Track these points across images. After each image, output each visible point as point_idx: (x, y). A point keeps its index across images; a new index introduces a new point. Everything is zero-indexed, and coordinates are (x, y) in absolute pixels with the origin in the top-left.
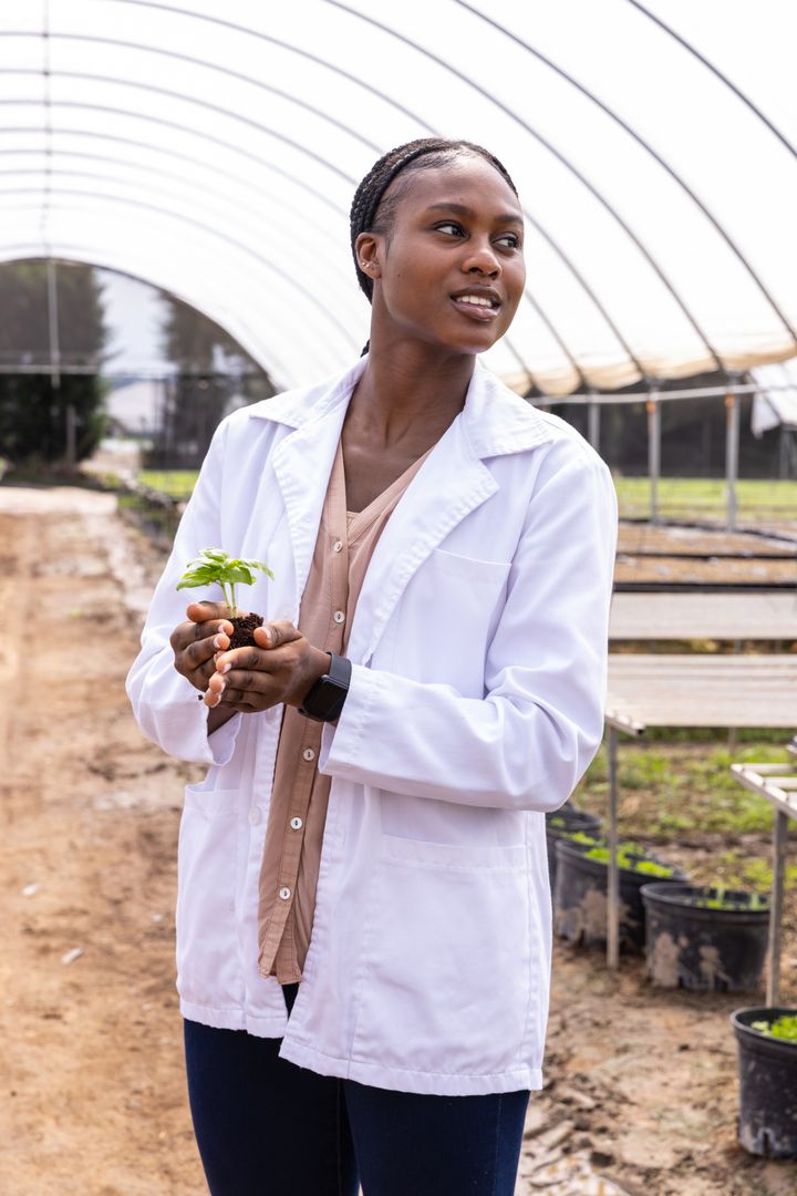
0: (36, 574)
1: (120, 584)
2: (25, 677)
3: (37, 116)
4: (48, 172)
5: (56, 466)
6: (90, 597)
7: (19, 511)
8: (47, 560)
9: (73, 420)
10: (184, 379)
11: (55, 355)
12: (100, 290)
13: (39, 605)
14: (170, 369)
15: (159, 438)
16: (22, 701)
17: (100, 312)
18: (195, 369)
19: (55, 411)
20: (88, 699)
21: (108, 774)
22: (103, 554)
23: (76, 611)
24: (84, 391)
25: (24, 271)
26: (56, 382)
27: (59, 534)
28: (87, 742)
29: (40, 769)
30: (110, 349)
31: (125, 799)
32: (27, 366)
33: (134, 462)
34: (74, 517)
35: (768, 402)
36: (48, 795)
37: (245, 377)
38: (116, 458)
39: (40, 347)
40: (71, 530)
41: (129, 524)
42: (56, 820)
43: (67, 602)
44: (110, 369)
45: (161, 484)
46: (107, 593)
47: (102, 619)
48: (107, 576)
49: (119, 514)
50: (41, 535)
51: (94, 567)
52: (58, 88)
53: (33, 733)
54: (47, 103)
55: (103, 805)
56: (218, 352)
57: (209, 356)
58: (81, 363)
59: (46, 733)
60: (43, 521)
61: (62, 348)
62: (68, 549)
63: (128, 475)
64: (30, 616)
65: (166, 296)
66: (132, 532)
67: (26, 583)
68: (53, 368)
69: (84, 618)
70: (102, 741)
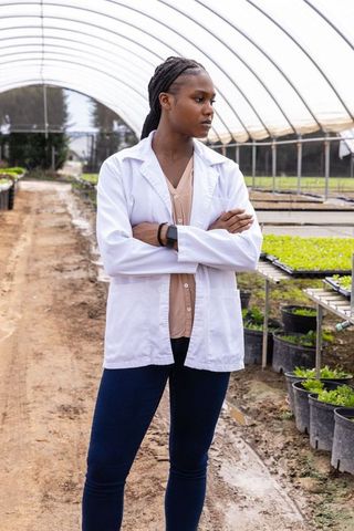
0: (38, 213)
1: (70, 216)
2: (34, 245)
3: (38, 32)
4: (43, 52)
5: (47, 172)
6: (58, 220)
7: (31, 190)
8: (42, 208)
9: (54, 152)
10: (101, 134)
11: (47, 125)
12: (66, 97)
13: (39, 223)
14: (95, 131)
15: (90, 160)
16: (33, 252)
17: (66, 107)
18: (105, 131)
19: (46, 149)
20: (56, 251)
21: (61, 271)
22: (65, 206)
23: (53, 225)
24: (58, 140)
25: (33, 90)
26: (47, 136)
27: (47, 199)
28: (55, 262)
29: (39, 269)
30: (69, 123)
31: (66, 276)
32: (35, 129)
33: (80, 170)
34: (55, 192)
35: (346, 144)
36: (42, 276)
37: (127, 134)
38: (72, 168)
39: (40, 122)
40: (53, 197)
41: (76, 195)
42: (43, 282)
43: (50, 222)
44: (69, 130)
45: (88, 178)
46: (65, 219)
47: (62, 227)
48: (66, 213)
49: (72, 192)
50: (40, 199)
51: (62, 210)
52: (46, 22)
53: (36, 260)
54: (42, 27)
55: (59, 278)
56: (115, 123)
57: (112, 125)
58: (56, 129)
59: (40, 260)
60: (41, 194)
61: (50, 123)
62: (51, 204)
63: (77, 176)
64: (36, 227)
65: (93, 100)
66: (78, 198)
67: (35, 216)
68: (46, 130)
69: (55, 227)
70: (59, 262)
